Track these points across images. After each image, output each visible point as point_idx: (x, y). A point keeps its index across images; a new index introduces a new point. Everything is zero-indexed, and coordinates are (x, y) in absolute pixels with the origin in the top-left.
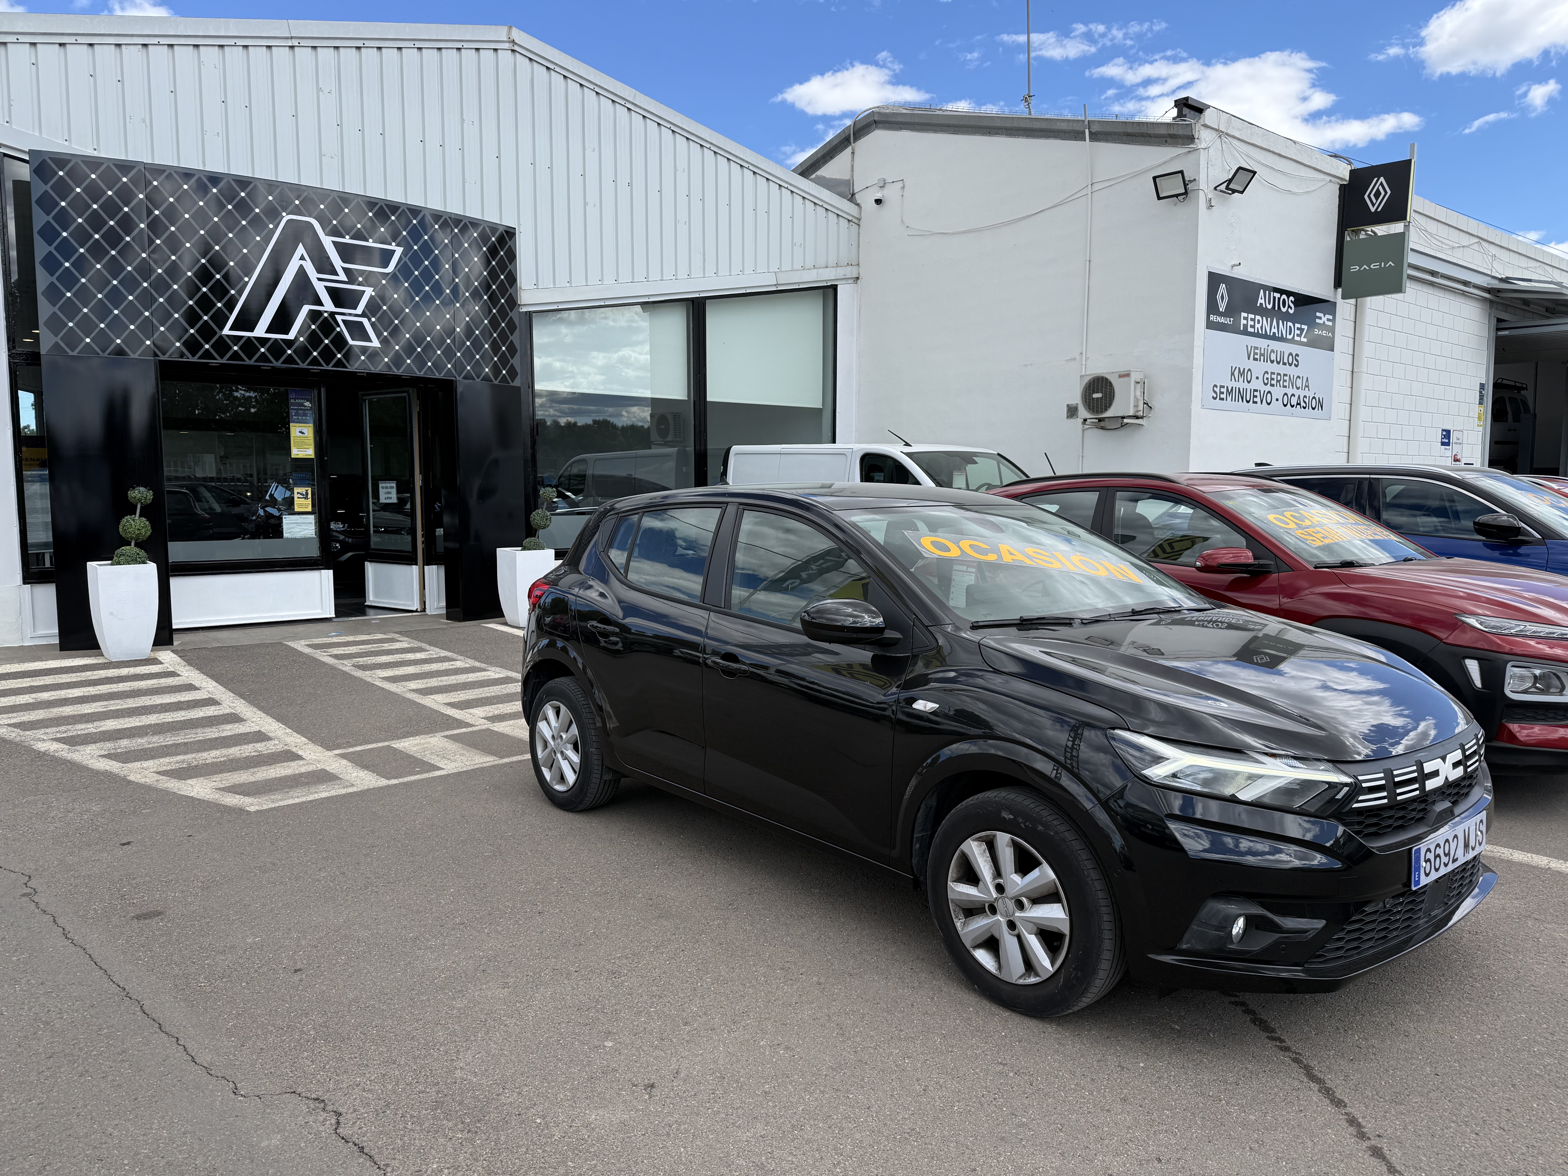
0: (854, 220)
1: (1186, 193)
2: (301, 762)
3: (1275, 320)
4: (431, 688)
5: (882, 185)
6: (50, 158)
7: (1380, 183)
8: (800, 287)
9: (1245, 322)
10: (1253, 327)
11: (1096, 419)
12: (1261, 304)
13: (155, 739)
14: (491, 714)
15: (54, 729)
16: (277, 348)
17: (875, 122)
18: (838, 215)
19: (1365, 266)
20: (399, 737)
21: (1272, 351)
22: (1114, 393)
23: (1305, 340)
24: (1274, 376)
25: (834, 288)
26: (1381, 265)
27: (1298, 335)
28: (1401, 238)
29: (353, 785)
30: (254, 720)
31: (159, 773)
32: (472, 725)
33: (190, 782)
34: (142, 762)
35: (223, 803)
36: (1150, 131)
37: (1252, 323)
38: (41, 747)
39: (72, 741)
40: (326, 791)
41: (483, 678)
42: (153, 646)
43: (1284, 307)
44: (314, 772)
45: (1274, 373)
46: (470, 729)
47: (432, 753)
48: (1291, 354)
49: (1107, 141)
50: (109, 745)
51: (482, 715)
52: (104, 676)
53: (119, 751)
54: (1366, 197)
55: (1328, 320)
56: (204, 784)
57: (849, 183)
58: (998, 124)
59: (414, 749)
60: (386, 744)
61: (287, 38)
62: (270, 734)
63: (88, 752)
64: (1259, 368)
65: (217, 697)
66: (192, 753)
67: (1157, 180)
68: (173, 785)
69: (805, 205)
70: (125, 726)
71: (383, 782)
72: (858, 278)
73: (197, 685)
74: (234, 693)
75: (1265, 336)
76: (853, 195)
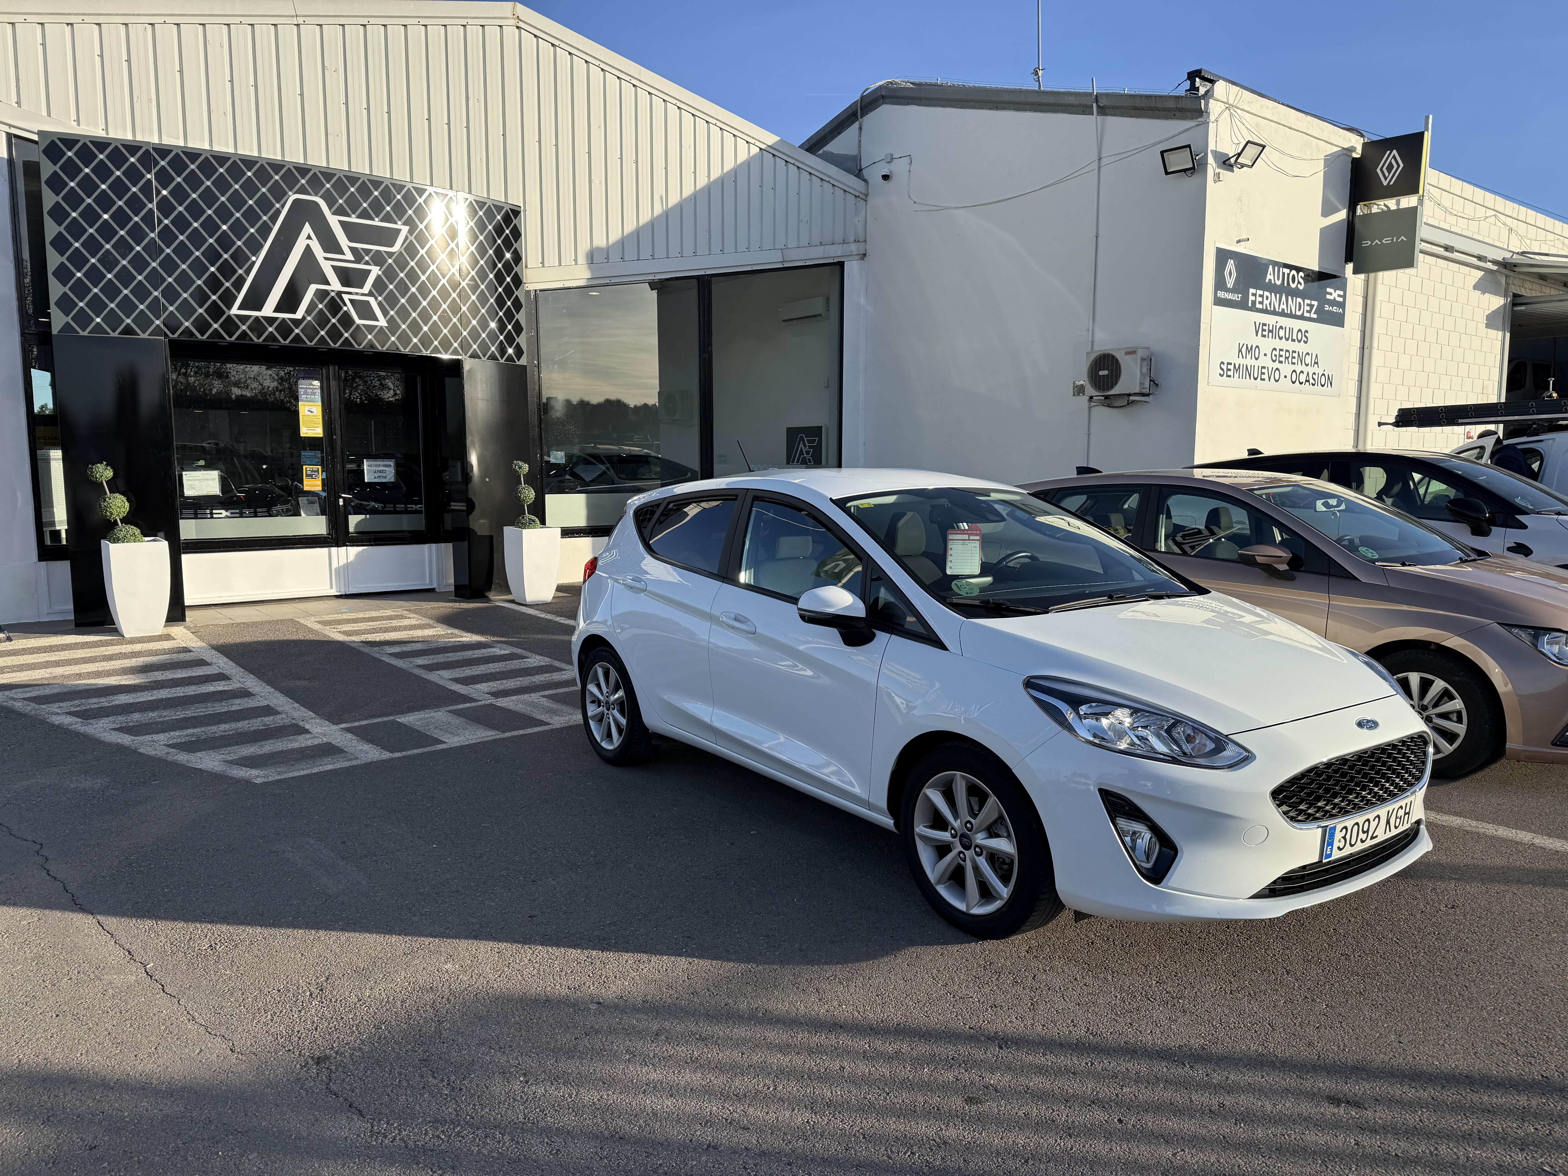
0: (861, 196)
1: (1194, 168)
2: (308, 736)
3: (1284, 297)
4: (437, 664)
5: (889, 160)
6: (58, 138)
7: (1393, 157)
8: (807, 264)
9: (1253, 298)
10: (1261, 303)
11: (1102, 396)
12: (1270, 280)
13: (165, 713)
14: (494, 690)
15: (68, 703)
16: (284, 328)
17: (883, 96)
18: (845, 191)
19: (1377, 241)
20: (403, 712)
21: (1281, 327)
22: (1120, 369)
23: (1315, 316)
24: (1281, 353)
25: (841, 264)
26: (1392, 240)
27: (1308, 311)
28: (1413, 212)
29: (357, 758)
30: (263, 694)
31: (169, 746)
32: (476, 701)
33: (199, 754)
34: (153, 736)
35: (230, 775)
36: (1159, 105)
37: (1259, 299)
38: (57, 720)
39: (86, 715)
40: (331, 764)
41: (488, 655)
42: (166, 622)
43: (1293, 282)
44: (319, 745)
45: (1282, 350)
46: (474, 704)
47: (436, 728)
48: (1300, 330)
49: (1115, 115)
50: (120, 718)
51: (487, 690)
52: (117, 651)
53: (131, 724)
54: (1378, 170)
55: (1339, 296)
56: (213, 756)
57: (857, 159)
58: (1006, 98)
59: (419, 723)
60: (392, 718)
61: (293, 16)
62: (279, 709)
63: (101, 725)
64: (1267, 344)
65: (227, 672)
66: (201, 726)
67: (1165, 154)
68: (182, 757)
69: (811, 181)
70: (137, 700)
71: (386, 755)
72: (865, 255)
73: (208, 661)
74: (244, 669)
75: (1274, 313)
76: (861, 170)
